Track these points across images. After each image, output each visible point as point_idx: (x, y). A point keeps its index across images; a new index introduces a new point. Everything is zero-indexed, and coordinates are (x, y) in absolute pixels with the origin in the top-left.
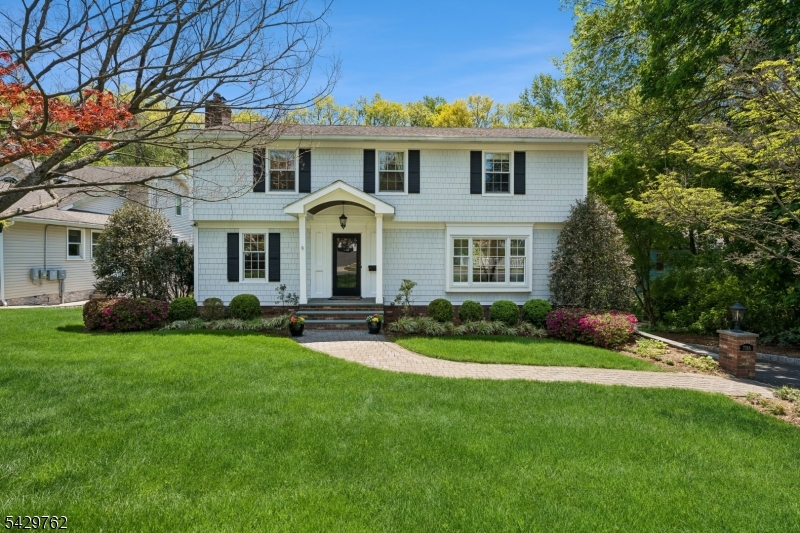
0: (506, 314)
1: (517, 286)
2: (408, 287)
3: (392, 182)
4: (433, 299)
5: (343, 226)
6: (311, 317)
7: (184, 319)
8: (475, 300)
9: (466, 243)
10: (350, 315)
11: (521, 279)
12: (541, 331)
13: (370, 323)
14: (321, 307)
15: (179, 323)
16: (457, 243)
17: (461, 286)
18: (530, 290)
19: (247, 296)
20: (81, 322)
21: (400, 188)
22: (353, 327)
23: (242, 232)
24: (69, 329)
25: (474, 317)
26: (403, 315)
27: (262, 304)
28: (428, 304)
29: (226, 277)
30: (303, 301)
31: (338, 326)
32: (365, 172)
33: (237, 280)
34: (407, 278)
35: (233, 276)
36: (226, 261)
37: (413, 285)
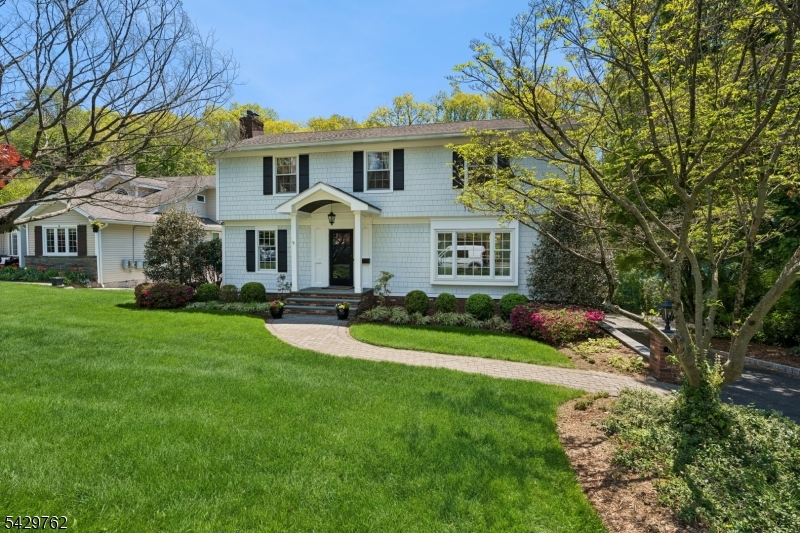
0: (476, 307)
1: (502, 280)
2: (386, 278)
3: (379, 181)
4: (410, 291)
5: (332, 223)
6: (298, 303)
7: (202, 301)
8: (450, 292)
9: (449, 236)
10: (330, 303)
11: (507, 273)
12: (507, 325)
13: (338, 310)
14: (308, 295)
15: (198, 304)
16: (441, 236)
17: (445, 279)
18: (516, 284)
19: (253, 283)
20: (134, 301)
21: (387, 186)
22: (329, 313)
23: (258, 229)
24: (127, 306)
25: (445, 308)
26: (379, 304)
27: (267, 291)
28: (405, 295)
29: (245, 267)
30: (294, 289)
31: (317, 312)
32: (354, 173)
33: (254, 270)
34: (386, 271)
35: (251, 267)
36: (245, 254)
37: (390, 277)
